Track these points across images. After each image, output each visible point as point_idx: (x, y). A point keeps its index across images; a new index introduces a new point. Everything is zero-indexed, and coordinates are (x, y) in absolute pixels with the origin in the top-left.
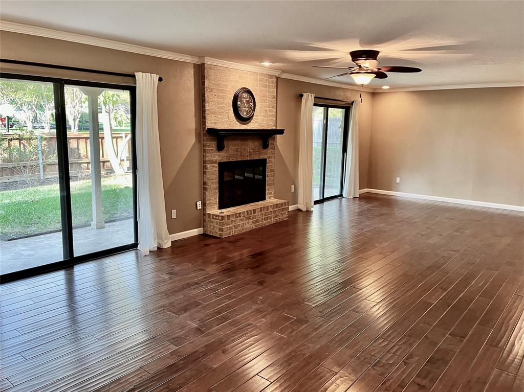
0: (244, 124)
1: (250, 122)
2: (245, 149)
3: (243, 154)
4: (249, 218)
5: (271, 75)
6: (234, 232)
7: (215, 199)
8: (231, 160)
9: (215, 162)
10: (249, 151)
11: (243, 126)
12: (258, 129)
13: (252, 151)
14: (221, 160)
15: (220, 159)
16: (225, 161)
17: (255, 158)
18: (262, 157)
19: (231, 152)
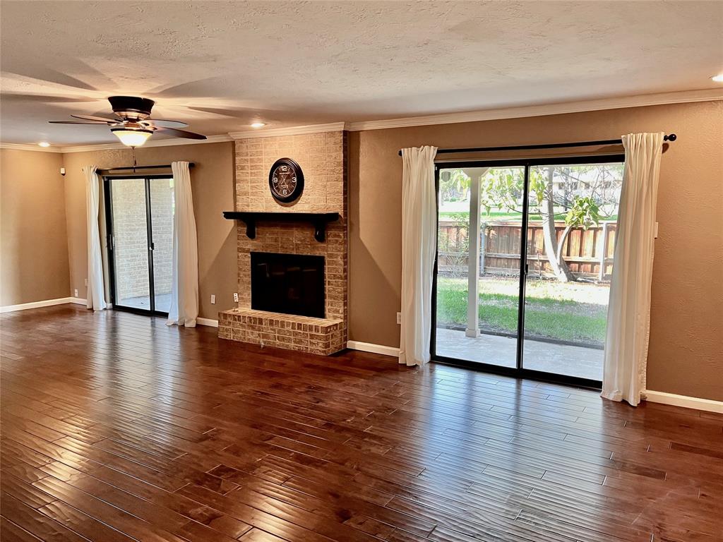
0: (286, 206)
1: (296, 203)
2: (288, 239)
3: (285, 246)
4: (253, 328)
5: (332, 132)
6: (231, 337)
7: (249, 295)
8: (268, 252)
9: (247, 251)
10: (297, 242)
11: (285, 208)
12: (309, 212)
13: (299, 242)
14: (255, 250)
15: (254, 248)
16: (261, 251)
17: (305, 254)
18: (317, 253)
19: (269, 242)
